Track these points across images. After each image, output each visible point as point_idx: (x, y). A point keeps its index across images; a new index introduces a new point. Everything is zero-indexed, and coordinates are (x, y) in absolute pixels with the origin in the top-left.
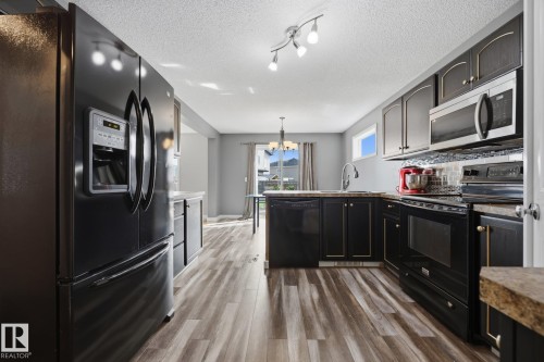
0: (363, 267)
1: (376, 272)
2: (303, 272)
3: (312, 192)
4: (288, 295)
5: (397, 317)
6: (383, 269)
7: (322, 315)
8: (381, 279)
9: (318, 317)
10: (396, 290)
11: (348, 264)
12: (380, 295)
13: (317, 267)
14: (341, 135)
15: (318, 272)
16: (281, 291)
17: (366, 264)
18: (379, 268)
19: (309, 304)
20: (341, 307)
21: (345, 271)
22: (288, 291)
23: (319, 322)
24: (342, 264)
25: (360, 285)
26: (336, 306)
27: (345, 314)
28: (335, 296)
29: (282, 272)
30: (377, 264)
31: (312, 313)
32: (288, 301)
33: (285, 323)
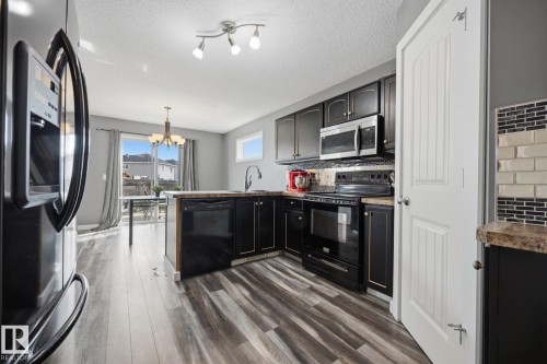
0: (267, 258)
1: (278, 259)
2: (219, 274)
3: (193, 192)
4: (221, 301)
5: (312, 289)
6: (282, 256)
7: (262, 307)
8: (286, 264)
9: (260, 310)
10: (301, 270)
11: (257, 258)
12: (292, 277)
13: (229, 266)
14: (223, 136)
15: (234, 271)
16: (210, 299)
17: (270, 255)
18: (279, 256)
19: (246, 303)
20: (273, 296)
21: (256, 265)
22: (218, 296)
23: (265, 314)
24: (250, 259)
25: (274, 273)
26: (268, 296)
27: (279, 300)
28: (262, 288)
29: (198, 280)
30: (277, 253)
31: (253, 309)
32: (224, 306)
33: (236, 327)
